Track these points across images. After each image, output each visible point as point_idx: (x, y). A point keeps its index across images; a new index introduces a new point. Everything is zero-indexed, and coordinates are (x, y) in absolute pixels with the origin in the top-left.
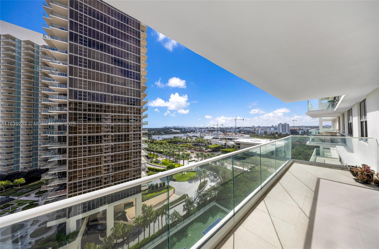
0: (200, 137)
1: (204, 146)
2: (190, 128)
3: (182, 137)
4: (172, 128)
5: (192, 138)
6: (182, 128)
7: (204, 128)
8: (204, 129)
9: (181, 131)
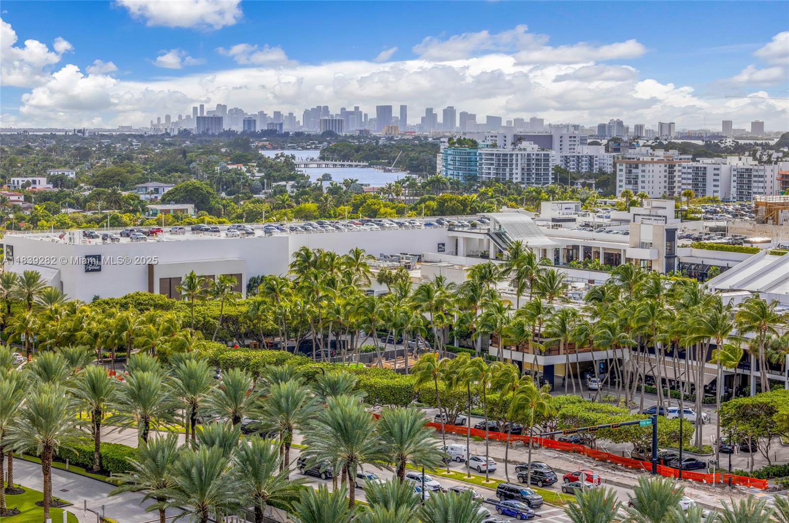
0: (659, 267)
1: (709, 402)
2: (545, 141)
3: (420, 259)
4: (301, 140)
5: (552, 278)
6: (429, 133)
7: (738, 150)
8: (734, 161)
9: (419, 180)
